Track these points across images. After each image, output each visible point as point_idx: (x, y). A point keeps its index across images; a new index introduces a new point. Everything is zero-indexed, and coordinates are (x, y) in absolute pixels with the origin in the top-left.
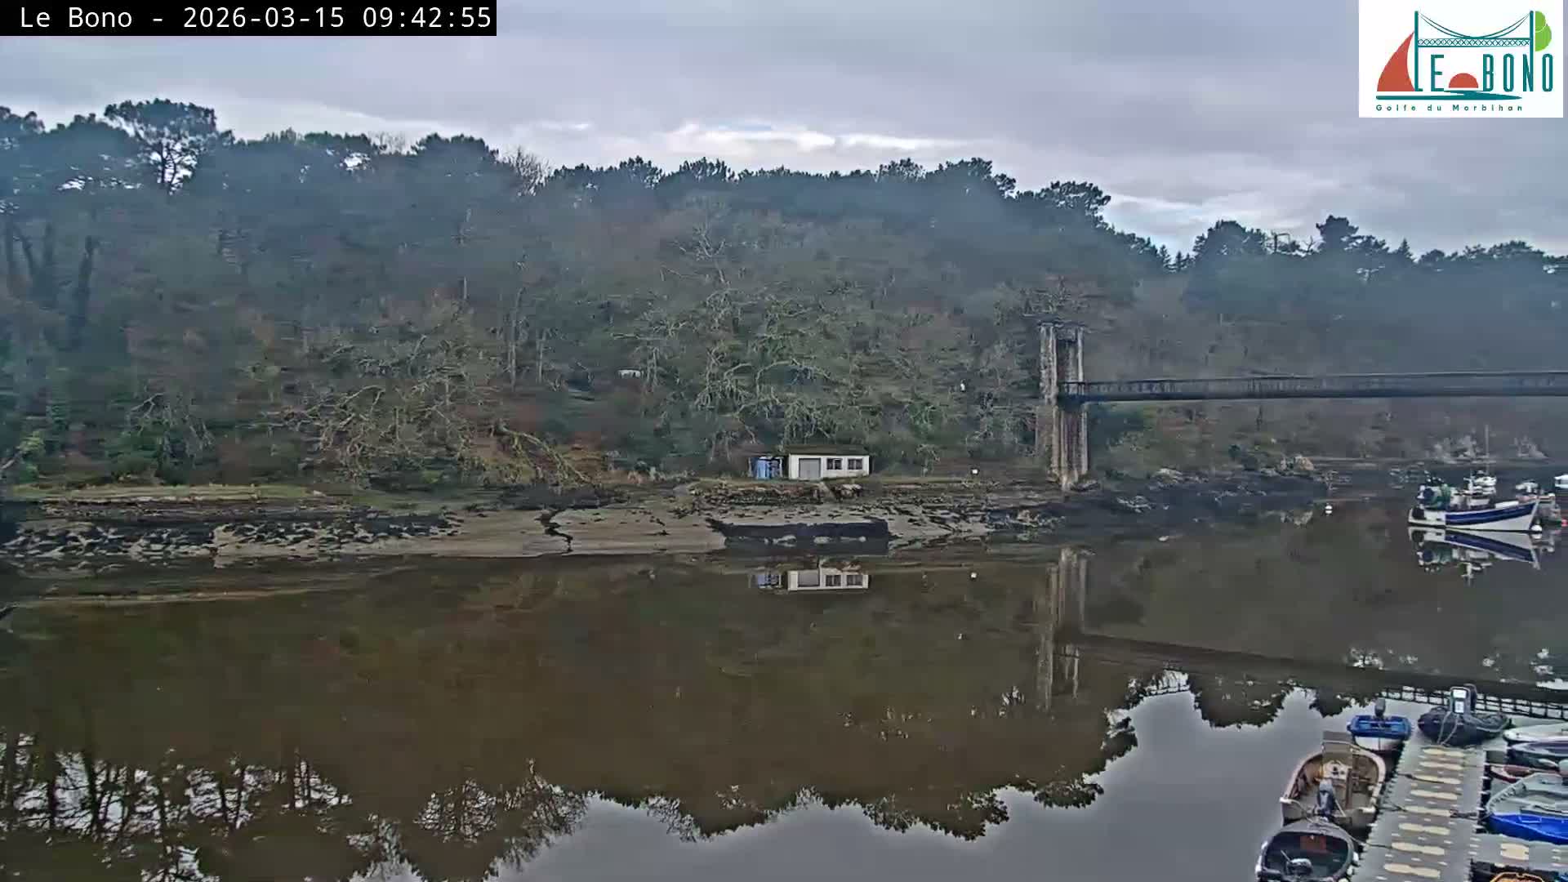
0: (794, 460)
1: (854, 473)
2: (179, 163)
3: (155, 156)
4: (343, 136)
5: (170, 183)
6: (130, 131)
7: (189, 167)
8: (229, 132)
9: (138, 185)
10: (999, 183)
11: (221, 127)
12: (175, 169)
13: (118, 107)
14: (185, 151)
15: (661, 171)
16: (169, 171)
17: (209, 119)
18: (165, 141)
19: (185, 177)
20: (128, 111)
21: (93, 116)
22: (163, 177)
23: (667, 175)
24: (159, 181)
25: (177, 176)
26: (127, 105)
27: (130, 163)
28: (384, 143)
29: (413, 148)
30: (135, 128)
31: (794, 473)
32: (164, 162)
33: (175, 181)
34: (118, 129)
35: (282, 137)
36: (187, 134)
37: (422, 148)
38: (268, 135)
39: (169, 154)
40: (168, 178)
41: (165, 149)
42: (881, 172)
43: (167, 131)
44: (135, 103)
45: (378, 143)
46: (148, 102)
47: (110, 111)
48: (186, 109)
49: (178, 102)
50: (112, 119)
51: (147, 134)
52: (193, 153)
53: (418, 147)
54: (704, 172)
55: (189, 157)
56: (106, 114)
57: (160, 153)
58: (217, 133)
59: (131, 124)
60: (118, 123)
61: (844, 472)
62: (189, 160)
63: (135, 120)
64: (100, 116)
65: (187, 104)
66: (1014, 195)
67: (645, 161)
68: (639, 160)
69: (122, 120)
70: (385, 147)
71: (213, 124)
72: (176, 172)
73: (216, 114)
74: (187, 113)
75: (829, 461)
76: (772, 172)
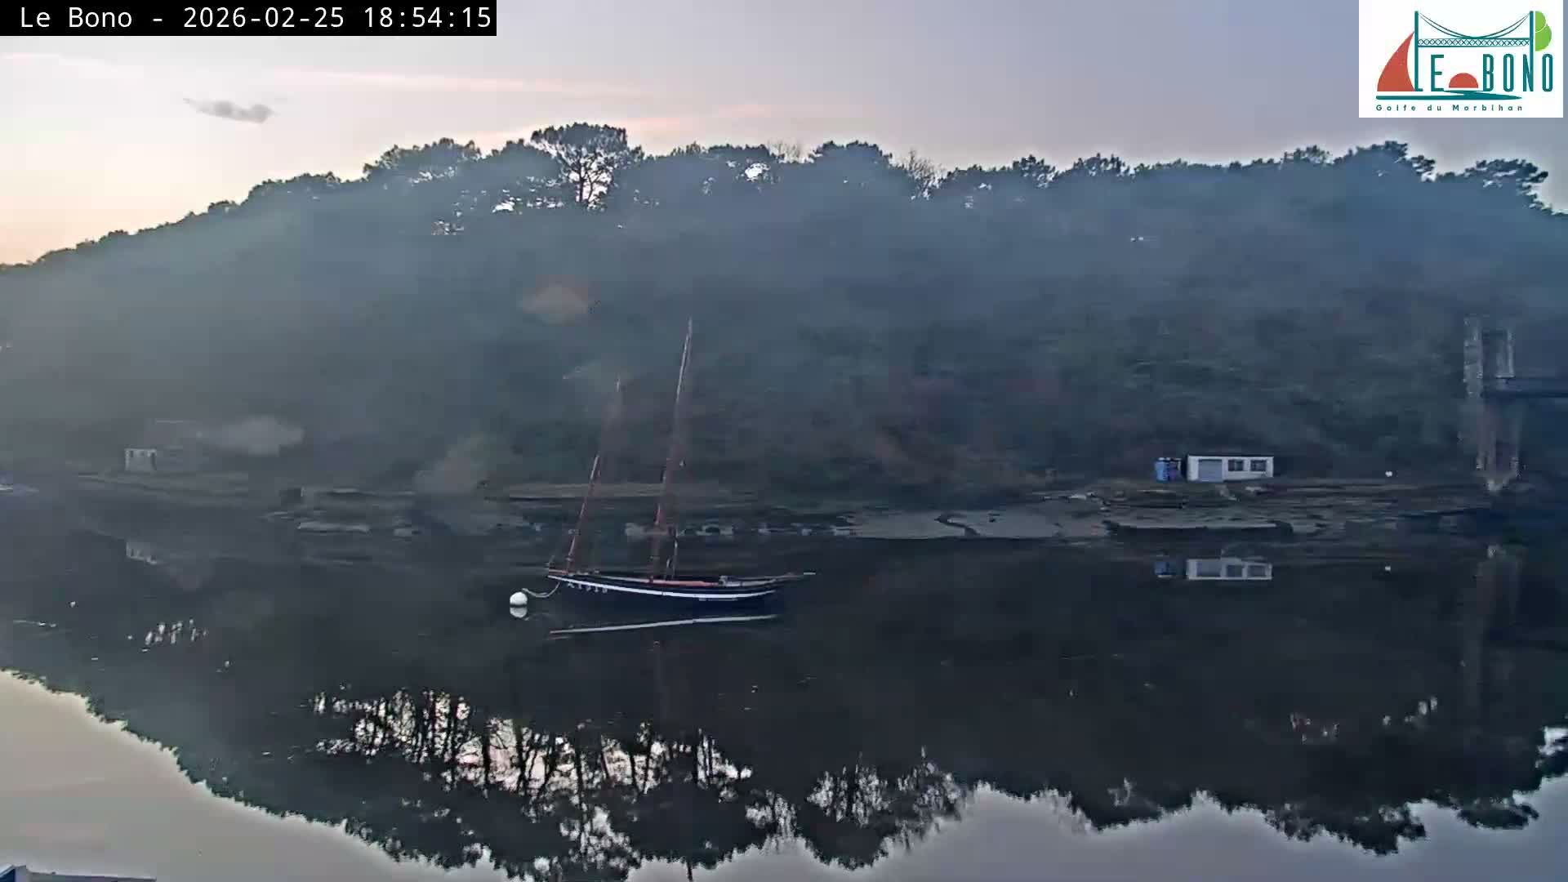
0: (1193, 461)
1: (1257, 474)
2: (595, 181)
3: (574, 176)
4: (744, 147)
5: (587, 200)
6: (554, 153)
7: (604, 184)
8: (639, 148)
9: (560, 204)
10: (1415, 165)
11: (631, 145)
12: (592, 185)
13: (543, 132)
14: (601, 169)
15: (1054, 168)
16: (586, 189)
17: (621, 138)
18: (582, 161)
19: (601, 193)
20: (551, 134)
21: (521, 141)
22: (581, 195)
23: (1060, 172)
24: (578, 198)
25: (594, 193)
26: (551, 129)
27: (553, 183)
28: (782, 153)
29: (810, 156)
30: (556, 149)
31: (1194, 474)
32: (582, 180)
33: (592, 198)
34: (543, 151)
35: (687, 151)
36: (602, 152)
37: (819, 155)
38: (675, 150)
39: (586, 173)
40: (585, 196)
41: (583, 169)
42: (1286, 160)
43: (584, 150)
44: (556, 128)
45: (777, 153)
46: (568, 126)
47: (536, 136)
48: (601, 130)
49: (594, 124)
50: (537, 142)
51: (568, 155)
52: (607, 171)
53: (816, 156)
54: (1098, 167)
55: (604, 175)
56: (533, 138)
57: (579, 173)
58: (628, 149)
59: (553, 147)
60: (543, 145)
61: (1246, 474)
62: (605, 177)
63: (558, 142)
64: (528, 141)
65: (602, 125)
66: (1433, 177)
67: (1038, 160)
68: (1032, 159)
69: (546, 143)
70: (783, 156)
71: (625, 142)
72: (592, 190)
73: (627, 133)
74: (603, 132)
75: (1231, 462)
76: (1169, 165)
